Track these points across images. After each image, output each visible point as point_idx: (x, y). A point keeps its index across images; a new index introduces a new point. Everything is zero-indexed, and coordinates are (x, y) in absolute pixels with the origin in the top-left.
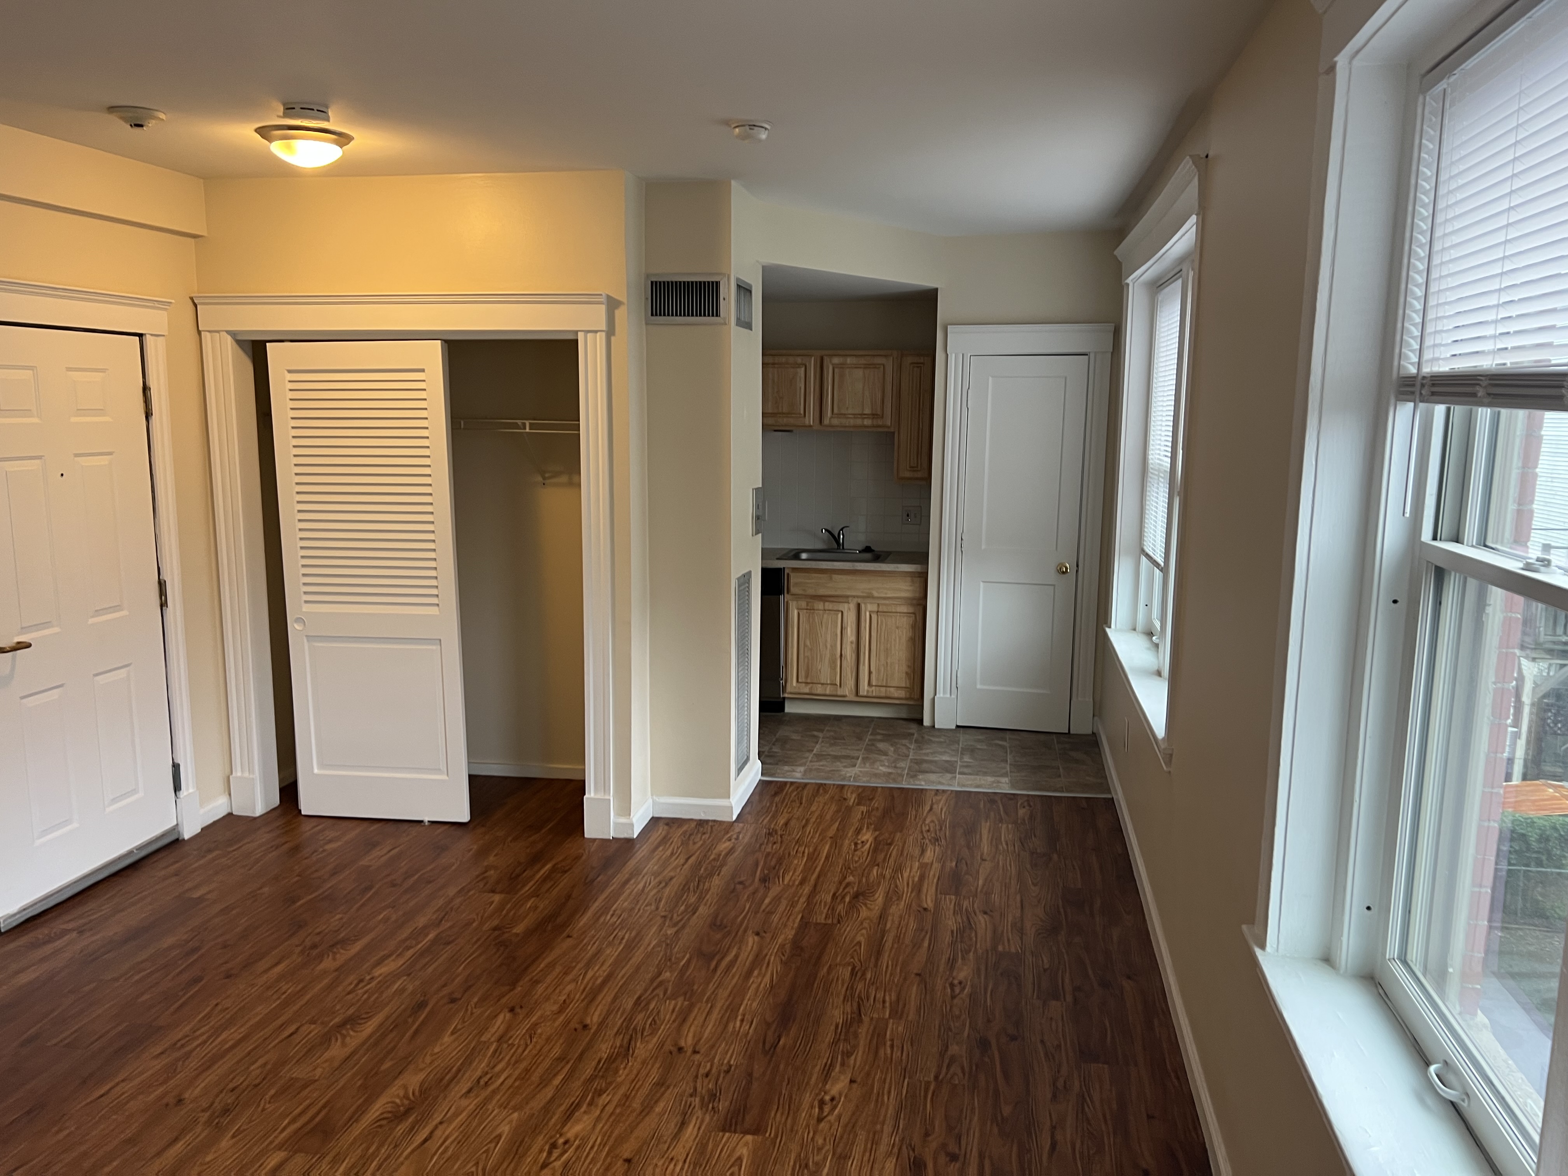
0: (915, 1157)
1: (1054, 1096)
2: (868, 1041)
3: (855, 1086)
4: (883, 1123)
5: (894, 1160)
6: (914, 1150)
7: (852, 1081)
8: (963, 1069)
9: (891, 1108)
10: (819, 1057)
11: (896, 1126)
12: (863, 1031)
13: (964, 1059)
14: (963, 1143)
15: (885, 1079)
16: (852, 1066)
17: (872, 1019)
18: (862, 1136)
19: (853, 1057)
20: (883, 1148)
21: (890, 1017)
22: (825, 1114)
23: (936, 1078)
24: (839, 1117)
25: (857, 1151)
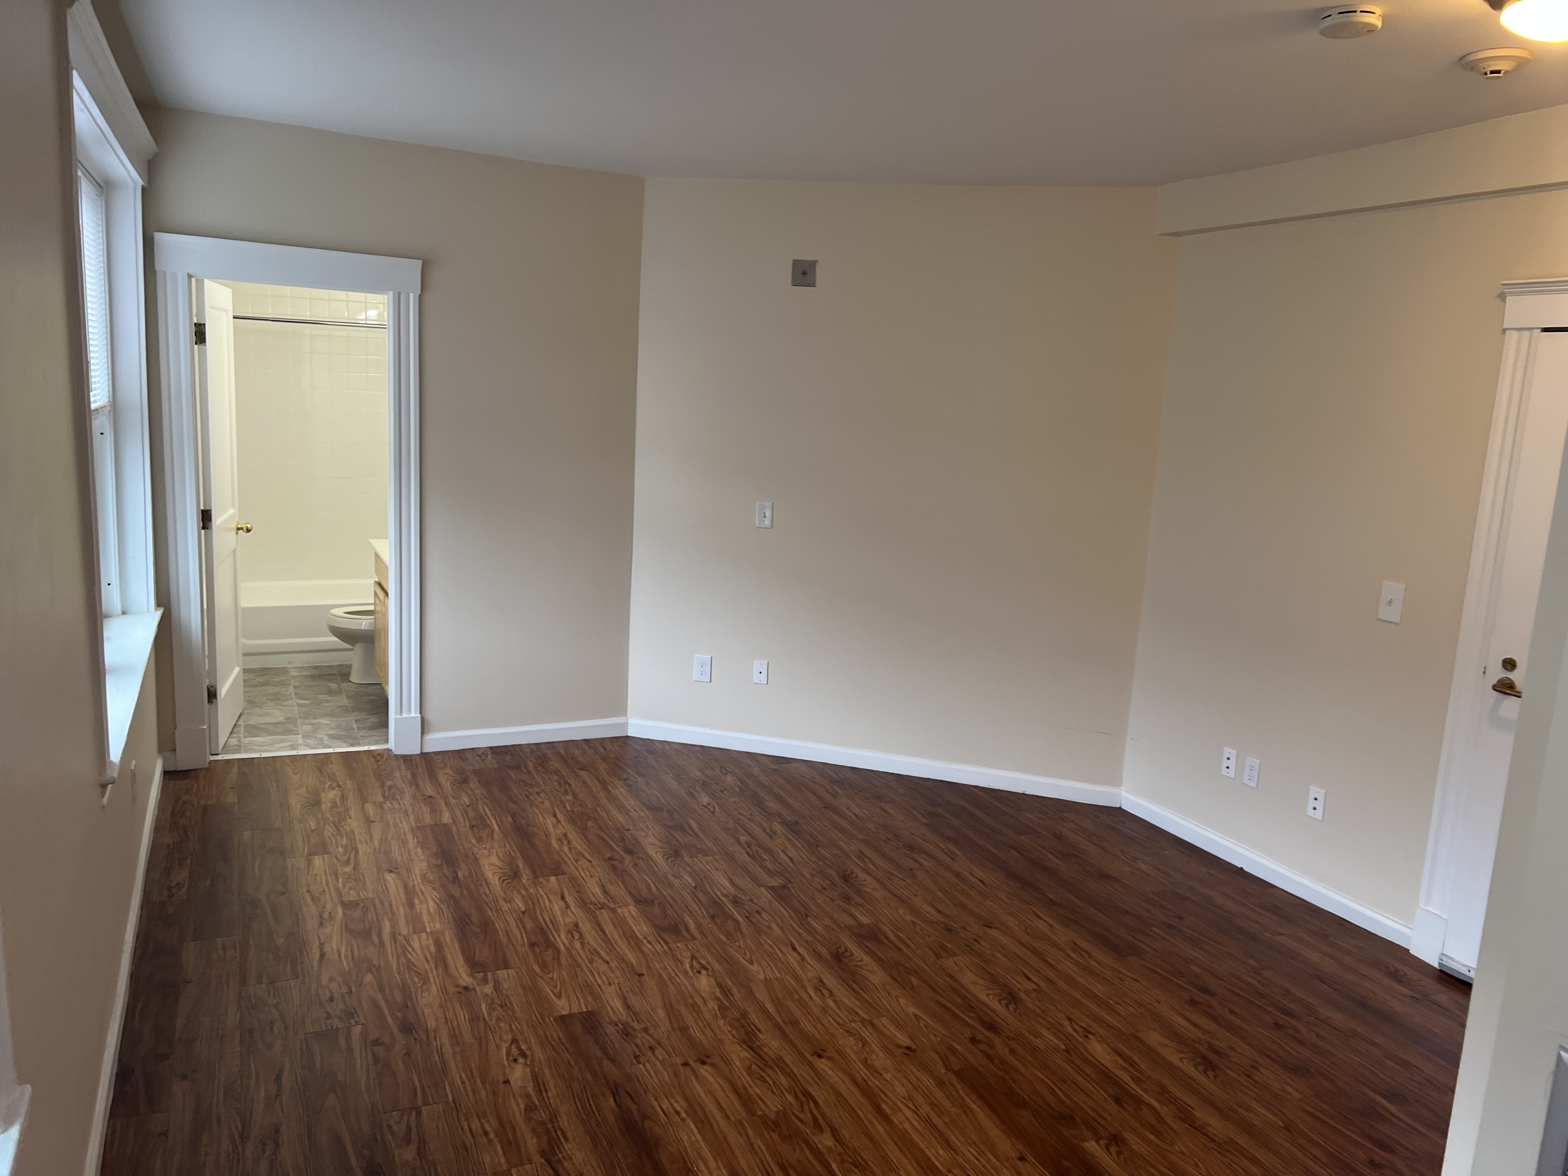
0: (412, 1034)
1: (277, 1131)
2: (517, 1131)
3: (501, 1079)
4: (454, 1053)
5: (429, 1027)
6: (415, 1039)
7: (507, 1082)
8: (392, 1132)
9: (454, 1069)
10: (558, 1096)
11: (441, 1055)
12: (531, 1144)
13: (393, 1144)
14: (370, 1057)
15: (474, 1094)
16: (517, 1097)
17: (530, 1162)
18: (468, 1037)
19: (522, 1107)
20: (444, 1034)
21: (509, 1170)
22: (513, 1047)
23: (419, 1113)
24: (498, 1047)
25: (465, 1028)
